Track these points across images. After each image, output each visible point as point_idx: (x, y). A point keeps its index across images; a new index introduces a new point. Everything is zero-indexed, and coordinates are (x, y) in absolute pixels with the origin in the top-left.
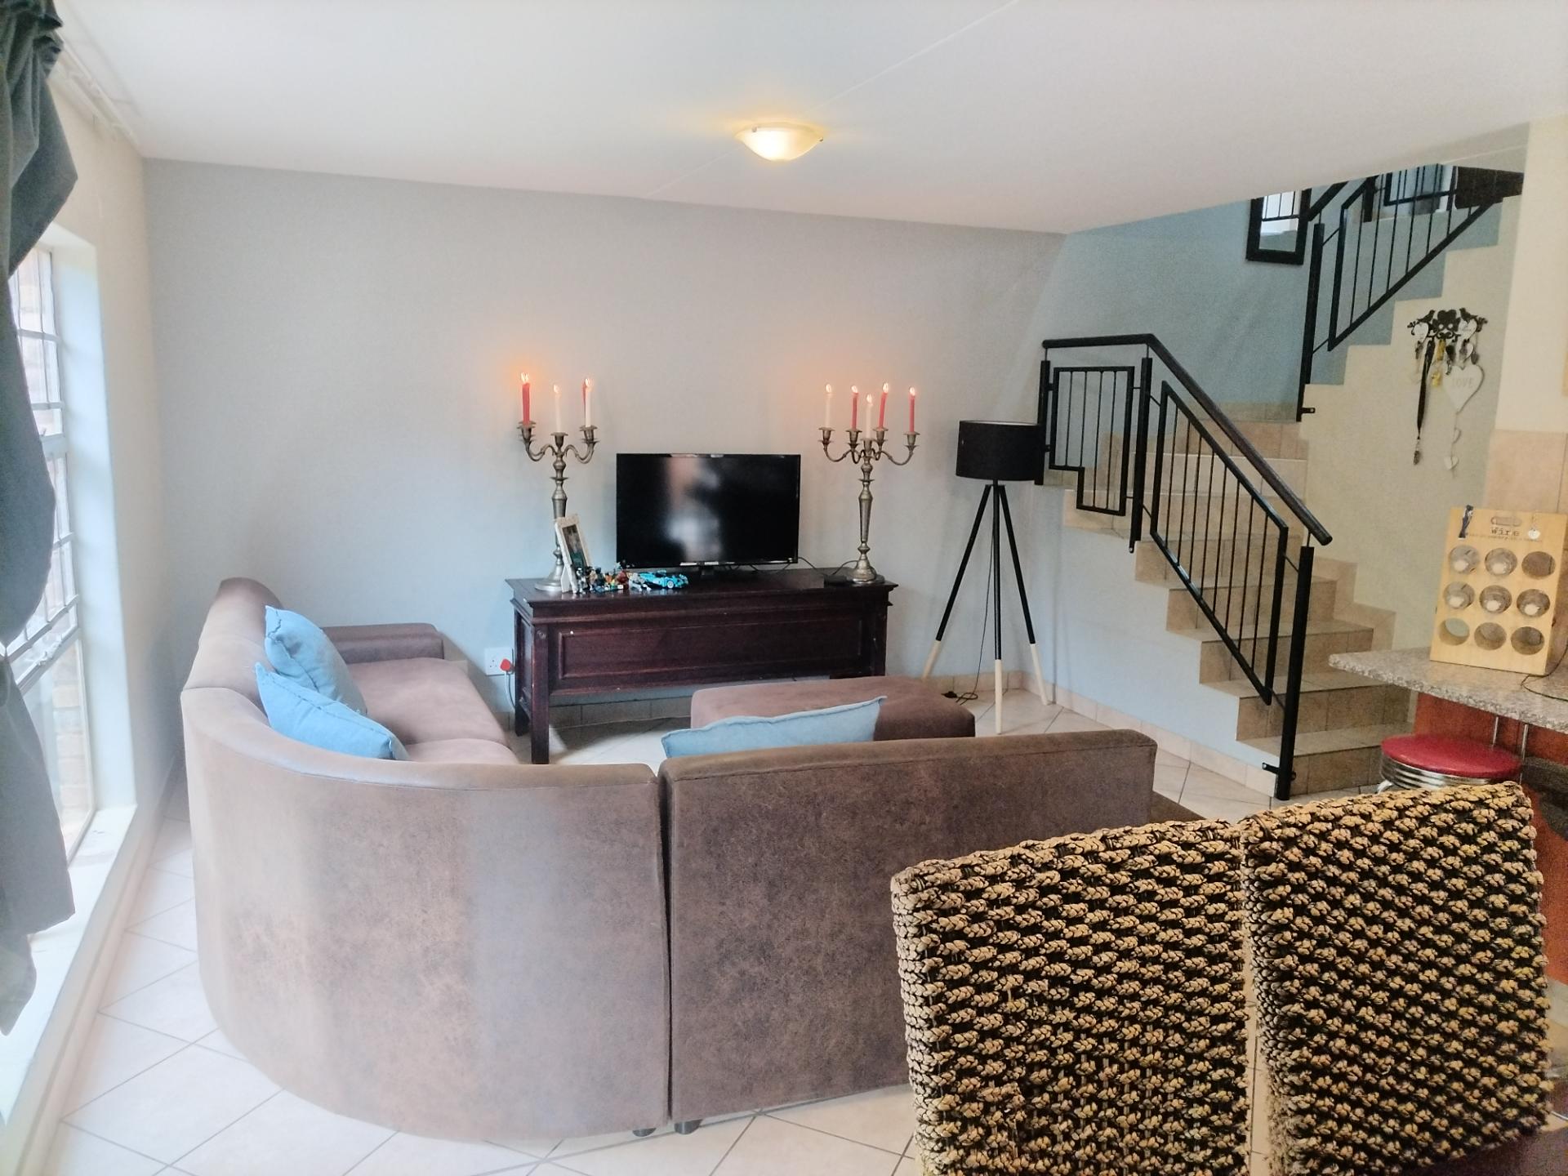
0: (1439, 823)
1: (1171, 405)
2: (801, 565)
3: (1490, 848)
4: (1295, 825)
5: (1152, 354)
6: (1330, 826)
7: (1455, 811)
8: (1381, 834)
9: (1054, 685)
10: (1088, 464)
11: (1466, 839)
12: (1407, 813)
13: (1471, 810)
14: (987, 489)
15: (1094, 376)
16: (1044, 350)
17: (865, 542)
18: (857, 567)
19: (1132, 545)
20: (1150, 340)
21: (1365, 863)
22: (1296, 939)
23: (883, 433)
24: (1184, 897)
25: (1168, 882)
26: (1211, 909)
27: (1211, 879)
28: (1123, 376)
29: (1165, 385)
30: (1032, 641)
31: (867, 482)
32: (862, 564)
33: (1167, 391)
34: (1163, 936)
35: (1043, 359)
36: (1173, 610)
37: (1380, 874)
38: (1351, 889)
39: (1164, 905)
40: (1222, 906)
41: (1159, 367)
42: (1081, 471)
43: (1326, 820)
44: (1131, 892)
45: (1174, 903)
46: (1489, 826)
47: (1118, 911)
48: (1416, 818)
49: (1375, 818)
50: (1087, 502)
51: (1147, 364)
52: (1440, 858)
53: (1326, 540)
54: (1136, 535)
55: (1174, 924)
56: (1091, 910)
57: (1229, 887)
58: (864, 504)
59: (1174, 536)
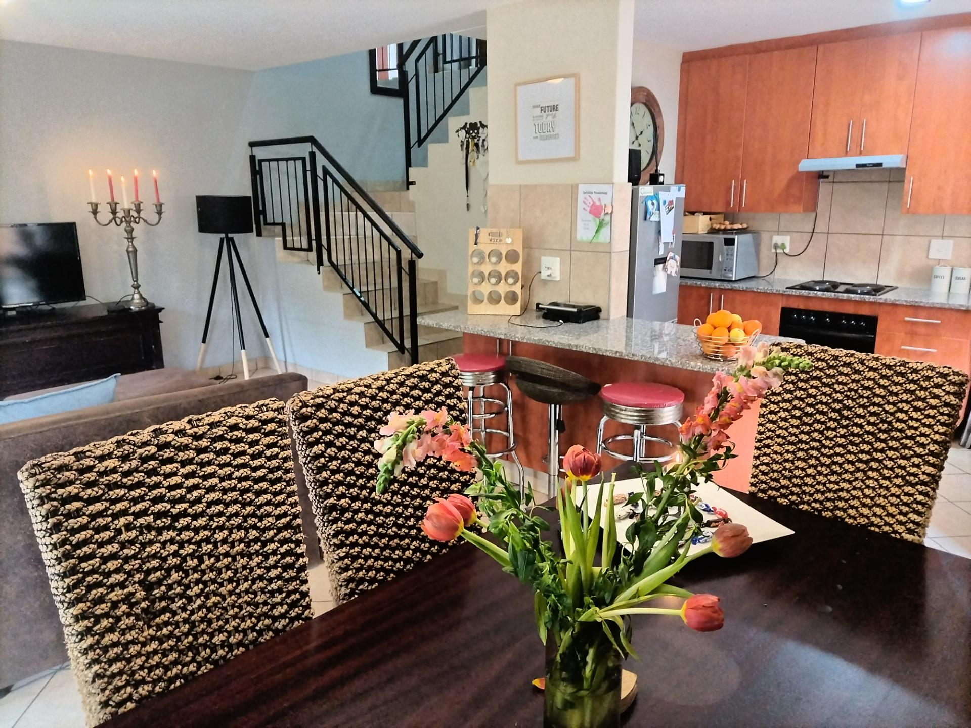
0: (410, 384)
1: (329, 180)
2: (89, 302)
3: (438, 394)
4: (322, 397)
5: (315, 149)
6: (345, 394)
7: (419, 376)
8: (377, 395)
9: (286, 362)
10: (287, 221)
11: (425, 391)
12: (392, 381)
13: (427, 375)
14: (222, 240)
15: (282, 164)
16: (250, 148)
17: (136, 281)
18: (133, 299)
19: (318, 269)
20: (312, 140)
21: (368, 412)
22: (328, 462)
23: (139, 205)
24: (249, 448)
25: (238, 441)
26: (268, 453)
27: (267, 435)
28: (299, 163)
29: (324, 168)
30: (267, 336)
31: (131, 238)
32: (136, 296)
33: (326, 172)
34: (237, 474)
35: (251, 154)
36: (346, 306)
37: (377, 417)
38: (360, 428)
39: (235, 456)
40: (276, 450)
41: (319, 157)
42: (283, 225)
43: (343, 391)
44: (212, 451)
45: (243, 453)
46: (437, 382)
47: (202, 464)
48: (397, 383)
50: (289, 245)
51: (312, 155)
53: (420, 255)
54: (320, 263)
56: (183, 466)
57: (279, 438)
58: (131, 255)
59: (341, 263)
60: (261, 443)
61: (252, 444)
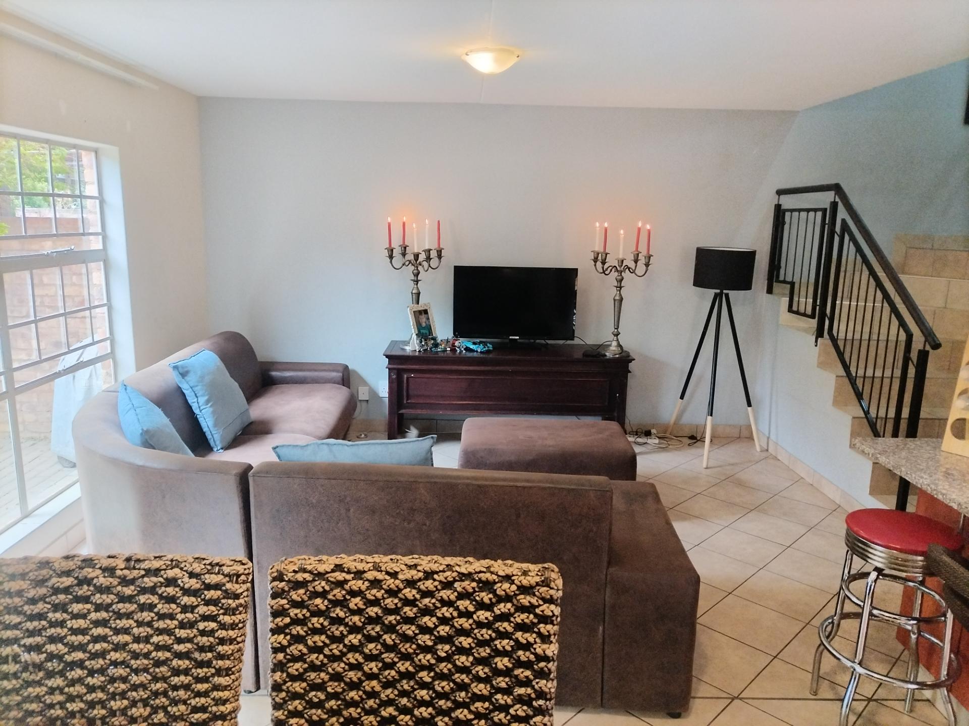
0: (459, 589)
1: (846, 236)
2: (576, 341)
3: (504, 617)
4: (310, 572)
5: (837, 199)
6: (349, 577)
7: (480, 581)
8: (400, 590)
9: (768, 438)
10: (796, 280)
11: (481, 606)
12: (436, 576)
13: (495, 583)
14: (716, 295)
15: (804, 214)
16: (777, 196)
17: (617, 329)
18: (610, 345)
19: (816, 341)
20: (837, 188)
21: (373, 611)
22: (289, 661)
23: (638, 254)
24: (181, 612)
25: (171, 600)
26: (201, 626)
27: (208, 603)
28: (819, 214)
29: (843, 221)
30: (749, 404)
31: (620, 287)
32: (614, 343)
33: (845, 227)
34: (155, 639)
35: (777, 203)
36: (838, 391)
37: (386, 622)
38: (354, 629)
39: (162, 617)
40: (213, 625)
41: (841, 208)
42: (792, 284)
43: (349, 572)
44: (136, 602)
45: (172, 617)
46: (508, 598)
47: (119, 616)
48: (440, 582)
49: (401, 576)
50: (795, 308)
52: (453, 618)
53: (936, 346)
54: (819, 334)
55: (168, 632)
56: (96, 611)
57: (222, 611)
58: (616, 303)
59: (842, 335)
60: (196, 611)
61: (185, 609)
